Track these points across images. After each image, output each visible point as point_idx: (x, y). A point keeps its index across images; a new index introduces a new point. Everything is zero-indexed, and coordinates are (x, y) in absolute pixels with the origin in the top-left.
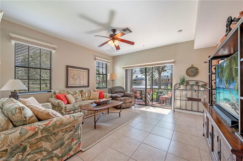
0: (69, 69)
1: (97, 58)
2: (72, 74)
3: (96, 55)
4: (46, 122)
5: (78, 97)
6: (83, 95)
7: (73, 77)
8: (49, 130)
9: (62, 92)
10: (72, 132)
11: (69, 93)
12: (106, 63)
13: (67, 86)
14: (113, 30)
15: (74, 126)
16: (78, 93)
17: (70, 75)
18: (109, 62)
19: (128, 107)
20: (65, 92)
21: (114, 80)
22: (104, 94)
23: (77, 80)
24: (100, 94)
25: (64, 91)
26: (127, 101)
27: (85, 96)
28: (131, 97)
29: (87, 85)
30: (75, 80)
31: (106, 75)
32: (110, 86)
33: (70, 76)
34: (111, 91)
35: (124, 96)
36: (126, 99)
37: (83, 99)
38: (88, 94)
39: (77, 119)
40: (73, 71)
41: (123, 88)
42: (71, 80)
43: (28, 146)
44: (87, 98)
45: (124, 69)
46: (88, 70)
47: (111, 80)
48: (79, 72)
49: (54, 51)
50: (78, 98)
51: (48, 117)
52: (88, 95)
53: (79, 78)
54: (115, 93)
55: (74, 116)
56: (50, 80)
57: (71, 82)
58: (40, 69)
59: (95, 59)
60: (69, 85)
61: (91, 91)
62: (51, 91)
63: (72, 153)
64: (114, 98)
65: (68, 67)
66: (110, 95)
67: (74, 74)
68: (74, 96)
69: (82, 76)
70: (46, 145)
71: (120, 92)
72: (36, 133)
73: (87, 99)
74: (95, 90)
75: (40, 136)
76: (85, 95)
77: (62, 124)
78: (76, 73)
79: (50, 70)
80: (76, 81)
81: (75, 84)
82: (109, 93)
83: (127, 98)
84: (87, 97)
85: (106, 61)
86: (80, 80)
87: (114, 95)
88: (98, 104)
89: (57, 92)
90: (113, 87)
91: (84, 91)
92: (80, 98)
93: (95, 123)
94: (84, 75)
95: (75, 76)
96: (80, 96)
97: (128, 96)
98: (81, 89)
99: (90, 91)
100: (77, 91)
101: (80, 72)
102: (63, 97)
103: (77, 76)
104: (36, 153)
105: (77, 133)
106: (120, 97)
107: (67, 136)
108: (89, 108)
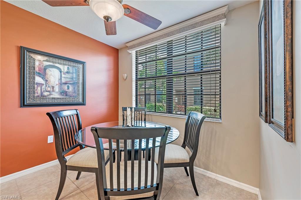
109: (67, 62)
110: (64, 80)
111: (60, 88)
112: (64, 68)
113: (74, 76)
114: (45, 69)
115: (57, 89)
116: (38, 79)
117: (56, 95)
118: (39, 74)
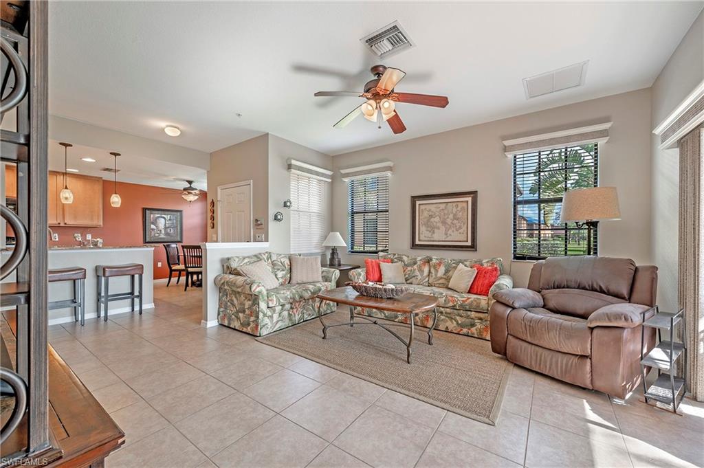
2: (426, 214)
7: (428, 221)
13: (414, 246)
16: (419, 263)
17: (421, 217)
20: (396, 256)
23: (438, 228)
27: (436, 275)
30: (432, 229)
33: (421, 221)
38: (448, 271)
40: (428, 207)
42: (423, 229)
44: (441, 281)
48: (442, 206)
50: (414, 276)
52: (444, 274)
53: (444, 222)
57: (423, 236)
58: (376, 212)
65: (414, 199)
67: (430, 213)
68: (410, 269)
69: (452, 216)
73: (440, 284)
76: (437, 271)
78: (434, 210)
80: (436, 230)
81: (432, 239)
84: (441, 278)
86: (447, 230)
94: (460, 215)
95: (432, 220)
96: (423, 271)
100: (420, 258)
101: (445, 208)
103: (437, 219)
105: (254, 307)
107: (247, 304)
109: (169, 213)
110: (167, 225)
111: (165, 231)
112: (168, 217)
113: (174, 221)
114: (156, 219)
115: (163, 232)
116: (153, 226)
117: (162, 236)
118: (153, 223)
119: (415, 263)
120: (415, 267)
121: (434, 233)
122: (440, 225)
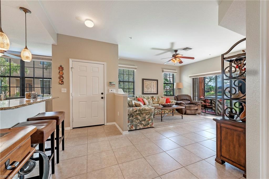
0: (144, 81)
1: (164, 70)
2: (146, 84)
3: (163, 68)
4: (140, 107)
5: (150, 101)
6: (154, 100)
8: (141, 111)
9: (140, 97)
10: (149, 116)
11: (144, 98)
12: (173, 73)
13: (143, 93)
14: (175, 51)
15: (150, 113)
16: (150, 98)
18: (176, 72)
19: (192, 114)
21: (180, 89)
22: (170, 100)
23: (149, 88)
24: (166, 100)
25: (142, 96)
26: (192, 108)
28: (197, 105)
29: (156, 93)
31: (173, 84)
32: (176, 94)
33: (145, 86)
34: (177, 98)
35: (190, 104)
36: (190, 106)
37: (154, 103)
38: (157, 100)
39: (152, 109)
40: (147, 82)
41: (190, 96)
42: (145, 88)
43: (134, 115)
45: (191, 78)
46: (157, 81)
47: (177, 89)
48: (150, 82)
49: (135, 70)
51: (139, 106)
53: (151, 87)
54: (181, 100)
55: (150, 108)
56: (134, 89)
57: (146, 91)
58: (129, 82)
59: (163, 71)
60: (144, 92)
61: (160, 97)
62: (134, 96)
63: (149, 126)
64: (179, 104)
65: (143, 80)
66: (176, 101)
67: (147, 84)
68: (148, 100)
69: (152, 85)
70: (139, 117)
71: (186, 100)
72: (136, 111)
74: (163, 97)
75: (137, 112)
77: (145, 110)
78: (148, 83)
79: (134, 82)
82: (175, 100)
83: (192, 105)
84: (157, 102)
85: (172, 72)
86: (151, 89)
87: (179, 102)
88: (164, 106)
89: (138, 96)
90: (179, 94)
91: (154, 97)
92: (151, 101)
93: (162, 118)
94: (154, 85)
95: (148, 86)
97: (194, 104)
98: (152, 95)
99: (158, 97)
100: (150, 97)
102: (141, 100)
103: (149, 86)
104: (136, 119)
105: (151, 117)
106: (184, 104)
107: (147, 117)
108: (158, 107)
119: (149, 98)
120: (149, 99)
121: (148, 90)
122: (150, 87)
